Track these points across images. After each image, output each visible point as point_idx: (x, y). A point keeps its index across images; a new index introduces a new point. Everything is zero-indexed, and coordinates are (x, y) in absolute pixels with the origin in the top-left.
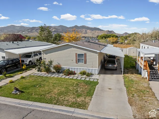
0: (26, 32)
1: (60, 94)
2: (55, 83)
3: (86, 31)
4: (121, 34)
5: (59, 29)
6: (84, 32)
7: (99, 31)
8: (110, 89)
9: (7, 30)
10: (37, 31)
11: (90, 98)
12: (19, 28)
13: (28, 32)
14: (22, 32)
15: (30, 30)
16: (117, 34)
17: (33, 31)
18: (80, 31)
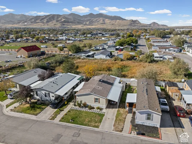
0: (28, 23)
1: (89, 121)
2: (85, 115)
3: (104, 21)
4: (148, 25)
5: (70, 19)
6: (101, 21)
7: (120, 21)
8: (109, 119)
9: (5, 20)
10: (42, 21)
11: (100, 123)
12: (19, 17)
13: (31, 22)
14: (23, 23)
15: (33, 20)
16: (143, 24)
17: (37, 21)
18: (96, 20)
